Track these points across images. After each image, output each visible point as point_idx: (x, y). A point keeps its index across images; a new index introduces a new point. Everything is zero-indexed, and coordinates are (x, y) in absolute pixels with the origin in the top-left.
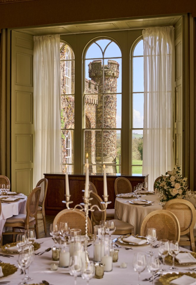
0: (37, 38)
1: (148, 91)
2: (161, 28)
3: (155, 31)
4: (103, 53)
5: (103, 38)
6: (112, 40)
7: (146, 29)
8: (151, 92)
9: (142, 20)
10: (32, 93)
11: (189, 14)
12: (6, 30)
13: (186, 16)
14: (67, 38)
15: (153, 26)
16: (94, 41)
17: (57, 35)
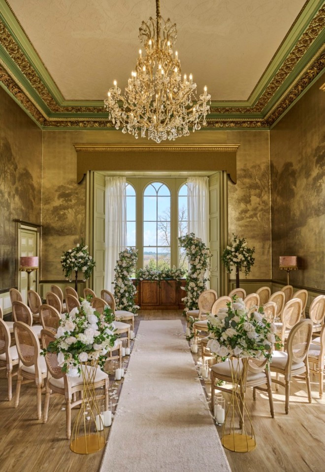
0: (108, 178)
1: (191, 220)
2: (200, 178)
3: (196, 180)
4: (157, 193)
5: (157, 182)
6: (164, 183)
7: (190, 178)
8: (193, 221)
9: (186, 172)
10: (104, 219)
11: (223, 171)
12: (90, 171)
13: (221, 172)
14: (130, 180)
15: (194, 176)
16: (150, 183)
17: (124, 177)
